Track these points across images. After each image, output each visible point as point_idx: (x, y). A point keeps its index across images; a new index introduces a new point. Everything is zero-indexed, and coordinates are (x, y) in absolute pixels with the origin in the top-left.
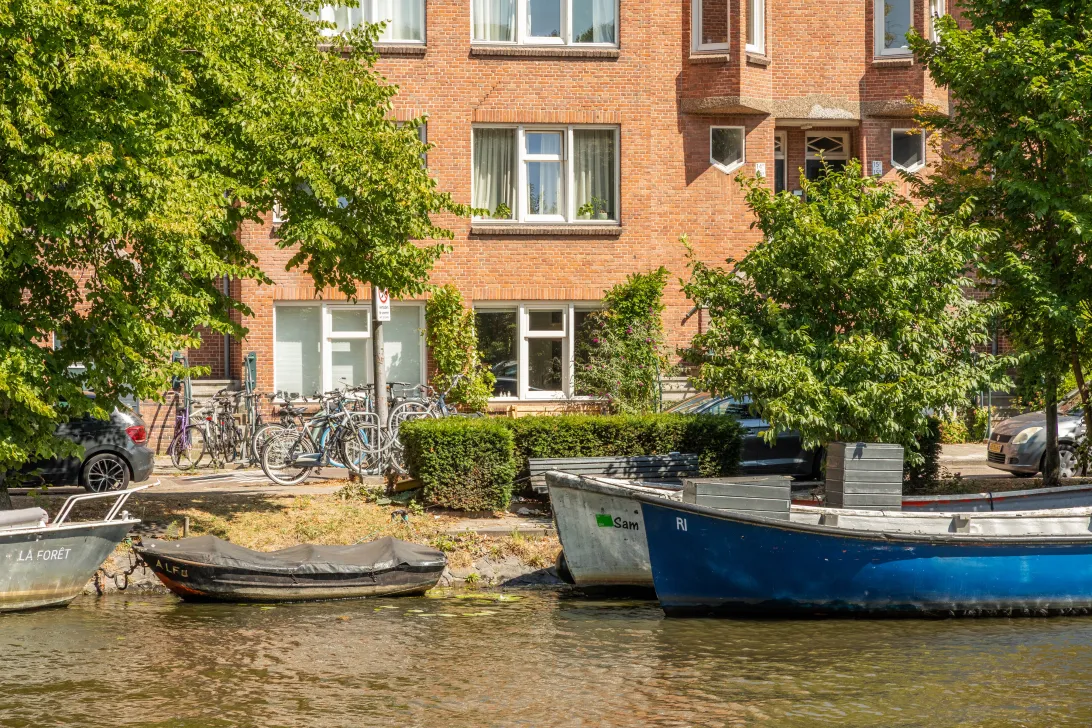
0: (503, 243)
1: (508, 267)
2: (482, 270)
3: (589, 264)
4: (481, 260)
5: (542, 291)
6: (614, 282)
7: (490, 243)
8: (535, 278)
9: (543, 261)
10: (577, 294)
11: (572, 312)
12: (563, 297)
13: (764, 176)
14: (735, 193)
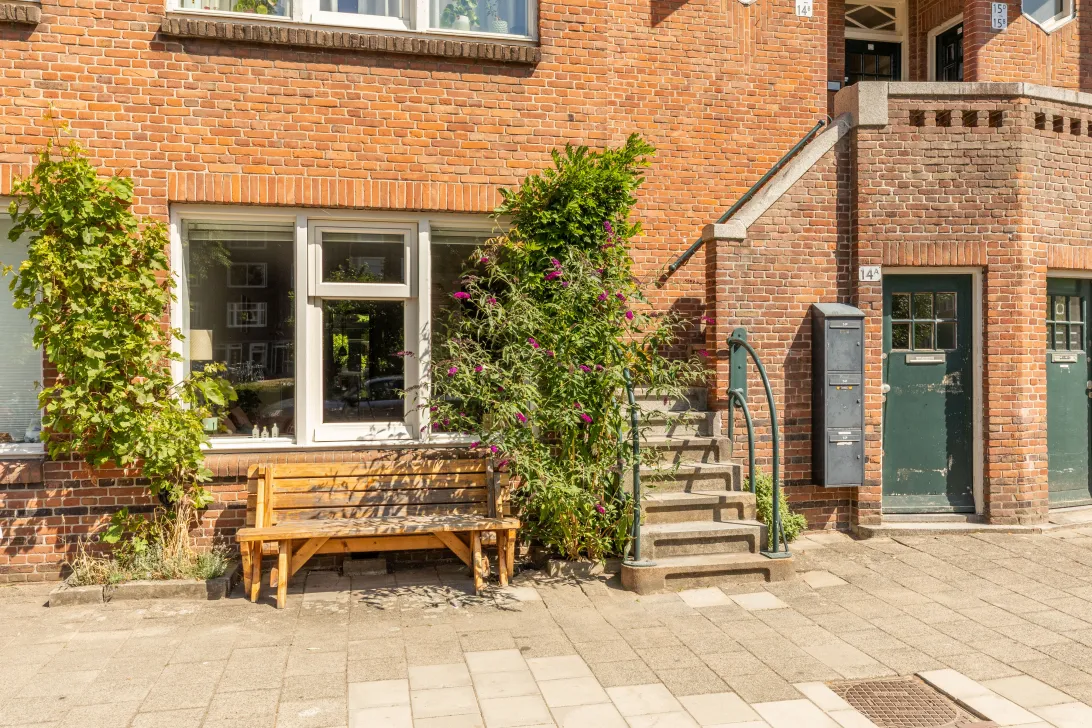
0: (249, 65)
1: (263, 124)
2: (194, 128)
3: (465, 127)
4: (188, 104)
5: (350, 184)
6: (521, 171)
7: (214, 62)
8: (331, 154)
9: (353, 114)
10: (435, 197)
11: (425, 239)
12: (399, 202)
13: (810, 14)
14: (759, 41)
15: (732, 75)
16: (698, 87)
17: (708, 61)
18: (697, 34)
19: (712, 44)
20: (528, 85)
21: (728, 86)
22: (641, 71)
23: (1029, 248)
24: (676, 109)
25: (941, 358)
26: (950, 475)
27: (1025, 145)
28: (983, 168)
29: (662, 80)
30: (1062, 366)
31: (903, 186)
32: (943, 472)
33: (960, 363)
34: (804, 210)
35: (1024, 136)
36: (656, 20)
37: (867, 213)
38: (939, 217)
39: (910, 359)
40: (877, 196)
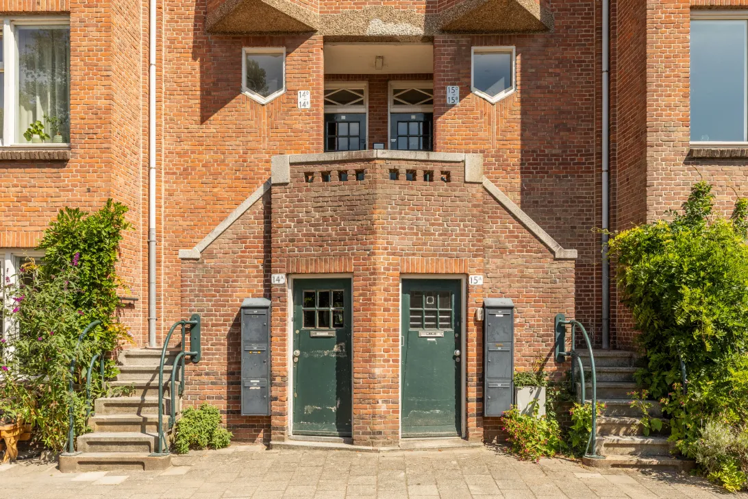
10: (10, 240)
13: (308, 106)
14: (273, 127)
15: (254, 150)
16: (230, 160)
17: (238, 143)
18: (230, 126)
19: (240, 131)
20: (63, 172)
21: (251, 157)
22: (193, 152)
23: (382, 260)
24: (216, 175)
25: (333, 334)
26: (338, 411)
27: (379, 191)
28: (351, 208)
29: (207, 157)
30: (428, 339)
31: (300, 222)
32: (334, 409)
33: (345, 337)
34: (241, 239)
35: (379, 185)
36: (204, 119)
37: (277, 240)
38: (322, 241)
39: (313, 334)
40: (285, 228)
